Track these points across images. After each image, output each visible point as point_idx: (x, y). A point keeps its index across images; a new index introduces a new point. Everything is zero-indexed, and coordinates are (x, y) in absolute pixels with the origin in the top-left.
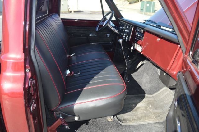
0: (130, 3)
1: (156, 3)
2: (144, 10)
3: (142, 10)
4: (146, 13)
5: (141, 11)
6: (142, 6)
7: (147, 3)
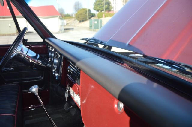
0: (80, 22)
1: (103, 21)
2: (93, 27)
3: (91, 27)
4: (95, 30)
5: (90, 29)
6: (91, 23)
7: (95, 21)
